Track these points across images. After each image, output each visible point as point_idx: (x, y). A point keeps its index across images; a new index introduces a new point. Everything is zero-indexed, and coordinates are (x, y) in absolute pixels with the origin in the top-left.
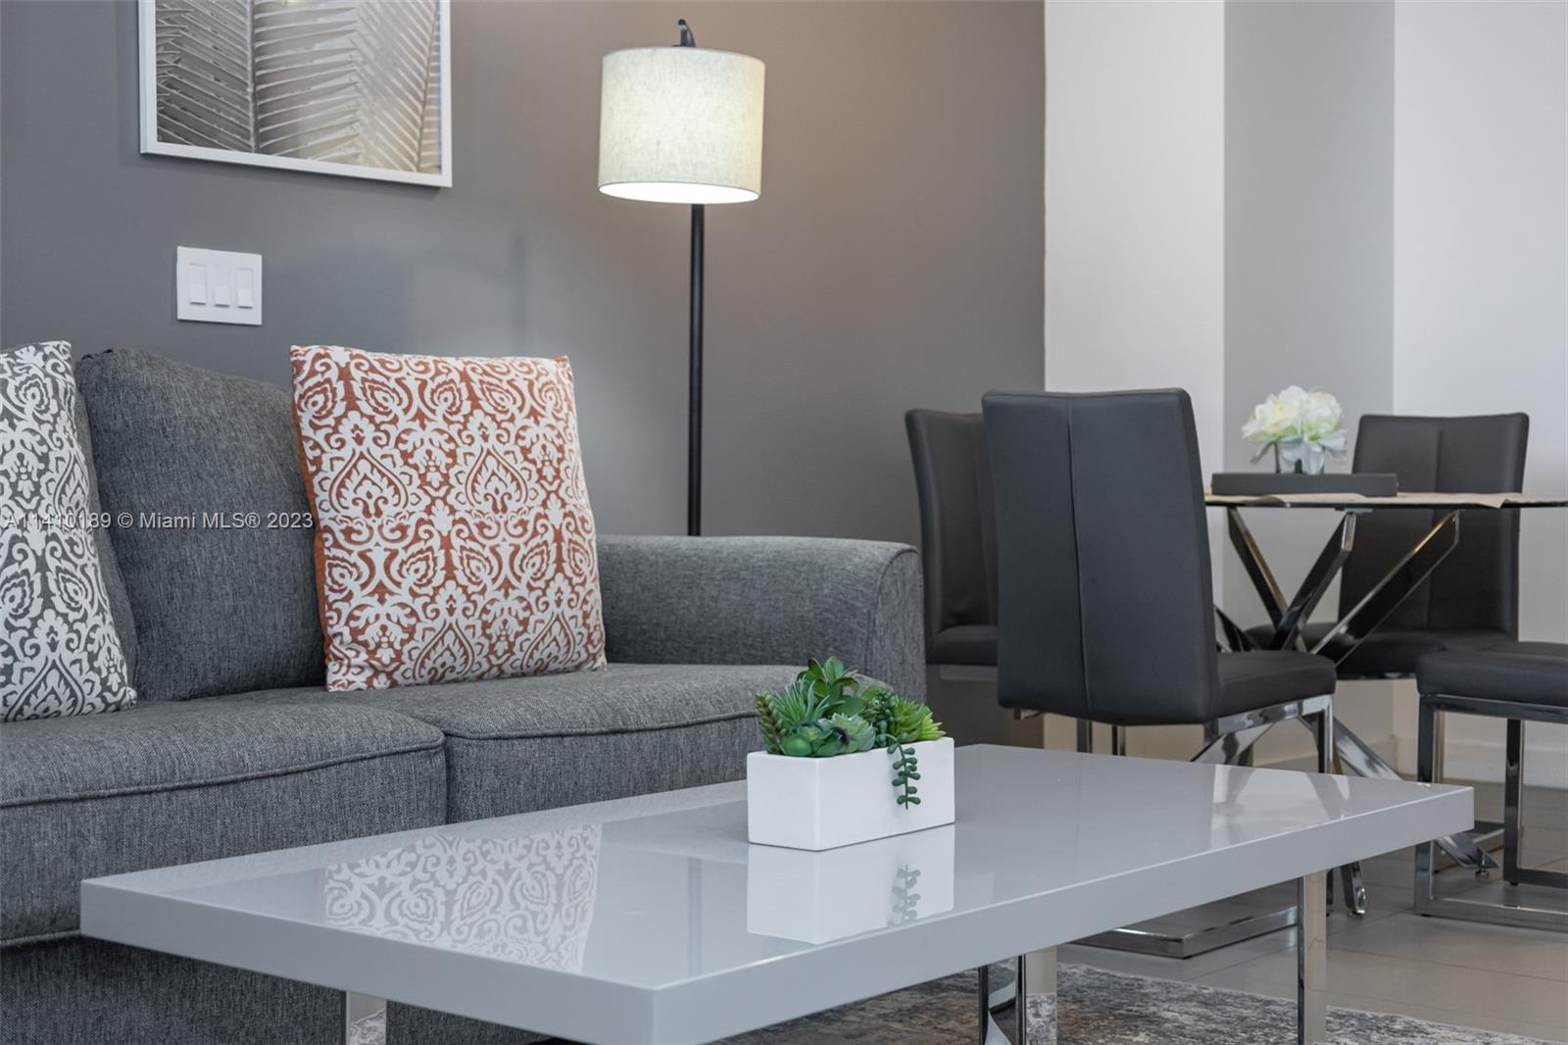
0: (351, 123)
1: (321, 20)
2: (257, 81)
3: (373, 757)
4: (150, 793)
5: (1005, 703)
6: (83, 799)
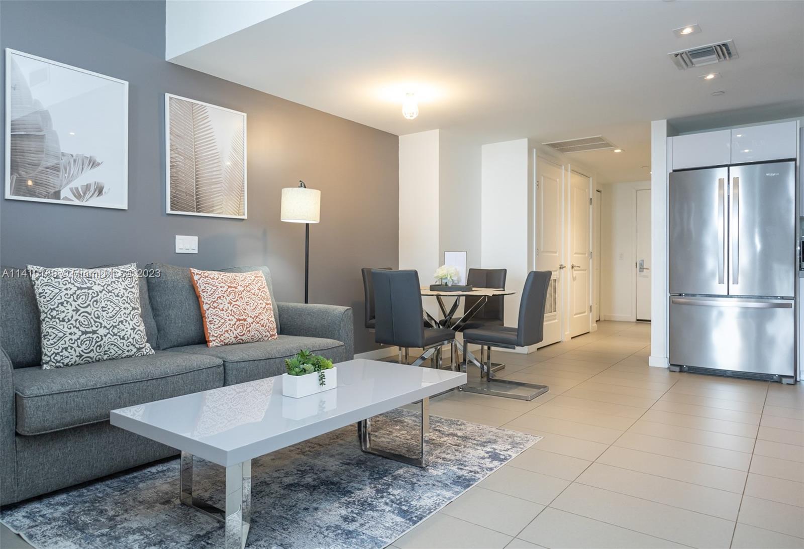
0: (221, 205)
1: (214, 180)
2: (197, 195)
3: (203, 369)
4: (142, 381)
5: (377, 342)
6: (122, 384)
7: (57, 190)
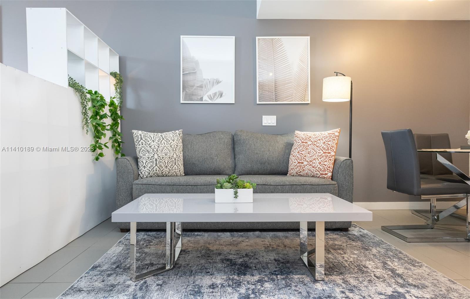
0: (292, 96)
1: (287, 82)
2: (275, 92)
7: (202, 97)
